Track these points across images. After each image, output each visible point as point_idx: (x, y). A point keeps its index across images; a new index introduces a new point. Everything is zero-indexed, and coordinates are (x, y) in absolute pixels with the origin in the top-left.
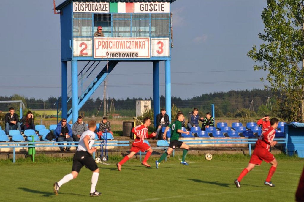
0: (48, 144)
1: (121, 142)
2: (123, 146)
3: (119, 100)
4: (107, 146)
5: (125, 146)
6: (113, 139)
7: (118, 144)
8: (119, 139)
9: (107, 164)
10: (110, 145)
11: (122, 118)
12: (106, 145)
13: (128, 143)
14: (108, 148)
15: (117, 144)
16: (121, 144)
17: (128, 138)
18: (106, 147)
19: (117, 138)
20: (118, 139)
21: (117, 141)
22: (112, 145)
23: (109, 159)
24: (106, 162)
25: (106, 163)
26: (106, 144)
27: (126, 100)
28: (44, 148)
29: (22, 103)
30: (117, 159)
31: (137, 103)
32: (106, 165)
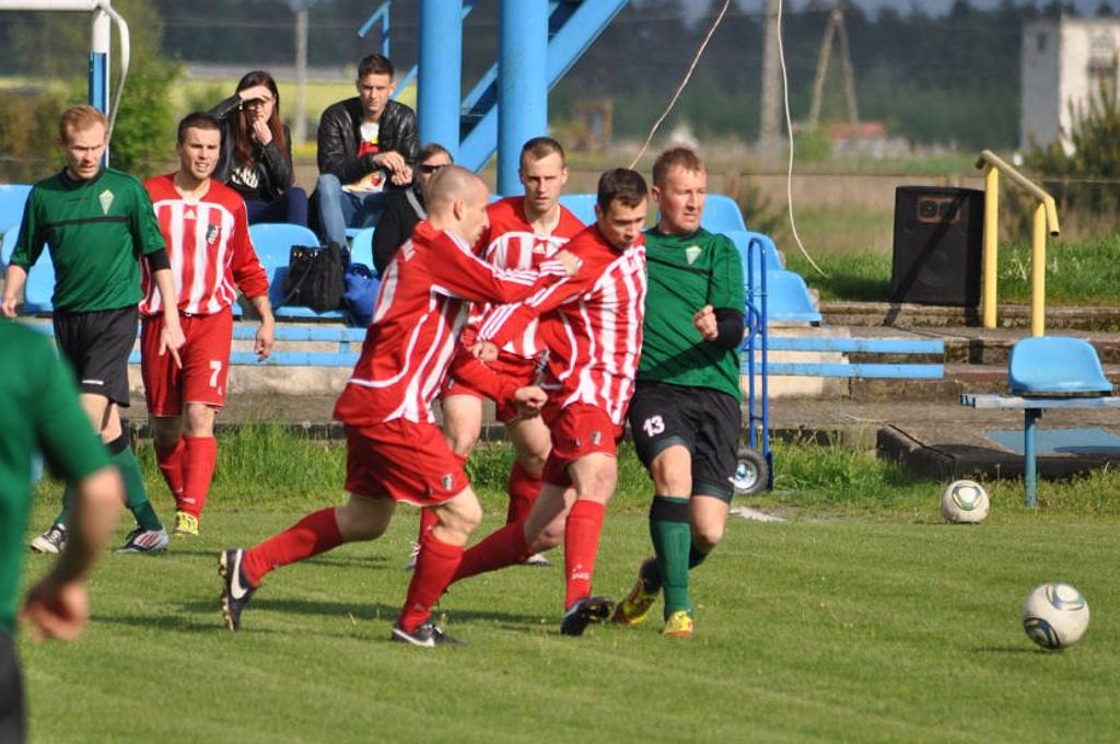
0: (306, 347)
1: (874, 344)
2: (890, 381)
3: (888, 16)
4: (764, 375)
5: (907, 381)
6: (816, 324)
7: (857, 357)
8: (861, 324)
9: (763, 518)
10: (790, 370)
11: (908, 156)
12: (758, 369)
13: (936, 359)
14: (773, 392)
15: (845, 361)
16: (879, 358)
17: (933, 319)
18: (758, 380)
19: (850, 312)
20: (854, 319)
21: (846, 338)
22: (808, 371)
23: (778, 478)
24: (759, 500)
25: (756, 507)
26: (758, 359)
27: (942, 19)
28: (269, 375)
29: (111, 10)
30: (845, 480)
31: (1029, 42)
32: (757, 523)
